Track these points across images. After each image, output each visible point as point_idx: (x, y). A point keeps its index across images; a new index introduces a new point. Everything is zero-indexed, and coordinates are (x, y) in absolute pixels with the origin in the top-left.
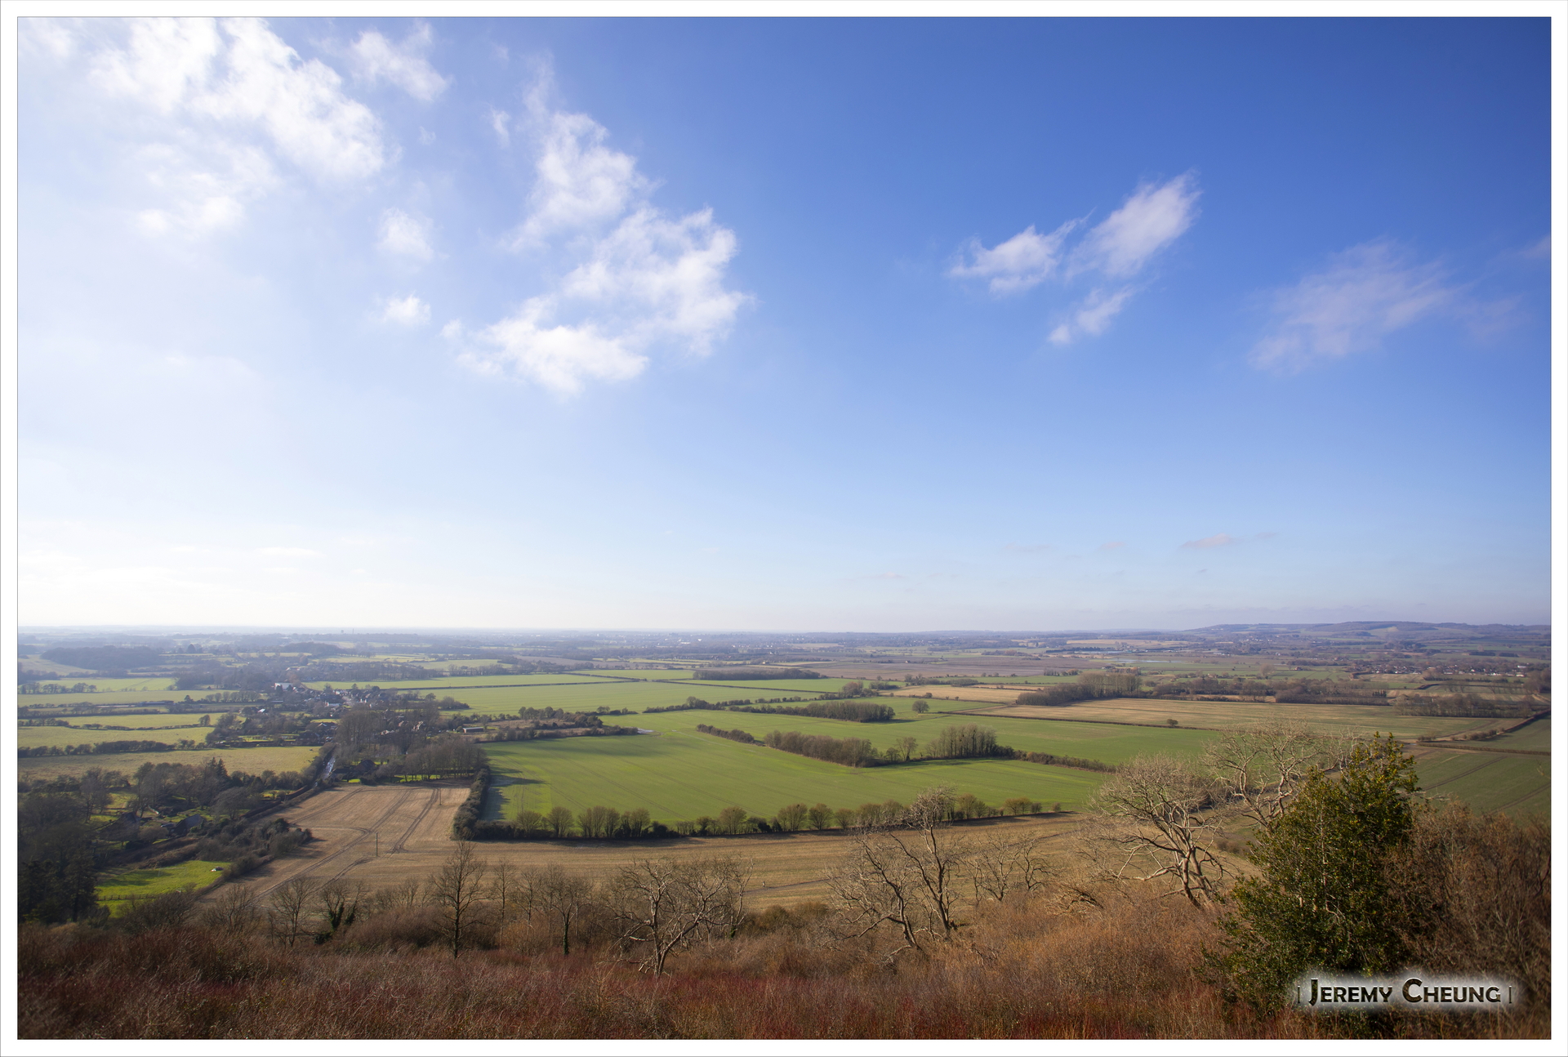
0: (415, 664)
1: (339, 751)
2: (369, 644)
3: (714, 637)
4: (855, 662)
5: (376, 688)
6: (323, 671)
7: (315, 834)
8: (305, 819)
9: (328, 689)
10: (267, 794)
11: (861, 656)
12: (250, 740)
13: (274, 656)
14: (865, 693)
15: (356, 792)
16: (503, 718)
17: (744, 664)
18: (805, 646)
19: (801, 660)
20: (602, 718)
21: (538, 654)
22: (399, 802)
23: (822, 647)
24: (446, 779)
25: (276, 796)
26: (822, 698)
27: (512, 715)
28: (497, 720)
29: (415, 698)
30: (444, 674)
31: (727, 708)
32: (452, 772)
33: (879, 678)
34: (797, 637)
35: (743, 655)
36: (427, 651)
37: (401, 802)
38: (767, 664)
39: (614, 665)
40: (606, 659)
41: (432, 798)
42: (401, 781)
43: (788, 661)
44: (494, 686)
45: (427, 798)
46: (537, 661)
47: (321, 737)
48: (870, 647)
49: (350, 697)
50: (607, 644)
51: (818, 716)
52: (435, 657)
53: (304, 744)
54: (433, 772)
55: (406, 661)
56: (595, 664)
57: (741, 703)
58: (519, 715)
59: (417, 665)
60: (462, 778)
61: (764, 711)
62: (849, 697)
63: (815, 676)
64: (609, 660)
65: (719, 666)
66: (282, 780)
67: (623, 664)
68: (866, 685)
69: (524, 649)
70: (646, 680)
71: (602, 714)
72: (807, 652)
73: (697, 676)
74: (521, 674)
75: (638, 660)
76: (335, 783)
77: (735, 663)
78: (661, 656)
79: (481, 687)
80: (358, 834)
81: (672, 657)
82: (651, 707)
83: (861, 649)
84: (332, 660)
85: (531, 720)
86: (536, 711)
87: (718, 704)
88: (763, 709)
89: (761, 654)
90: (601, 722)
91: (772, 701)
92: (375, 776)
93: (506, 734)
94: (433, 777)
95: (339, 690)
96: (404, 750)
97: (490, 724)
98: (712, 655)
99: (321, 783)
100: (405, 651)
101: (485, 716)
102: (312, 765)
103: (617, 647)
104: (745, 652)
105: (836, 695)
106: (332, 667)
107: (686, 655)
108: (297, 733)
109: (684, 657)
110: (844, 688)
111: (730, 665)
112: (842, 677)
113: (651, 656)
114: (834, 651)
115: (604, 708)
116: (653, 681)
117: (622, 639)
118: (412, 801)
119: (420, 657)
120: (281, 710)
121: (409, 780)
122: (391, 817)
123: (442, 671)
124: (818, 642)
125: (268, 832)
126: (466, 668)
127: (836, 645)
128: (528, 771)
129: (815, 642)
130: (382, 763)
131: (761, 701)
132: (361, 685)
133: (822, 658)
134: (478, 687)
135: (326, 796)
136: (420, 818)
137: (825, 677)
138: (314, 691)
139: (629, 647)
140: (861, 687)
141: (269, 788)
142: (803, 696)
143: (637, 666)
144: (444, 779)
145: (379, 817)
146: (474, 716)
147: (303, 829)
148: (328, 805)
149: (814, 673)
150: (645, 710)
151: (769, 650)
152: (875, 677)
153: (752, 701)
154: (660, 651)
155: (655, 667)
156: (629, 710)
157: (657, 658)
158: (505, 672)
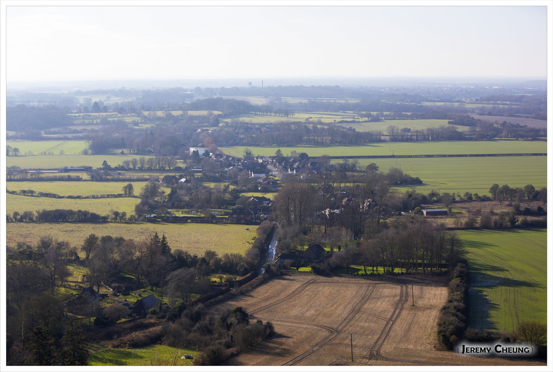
0: (344, 125)
1: (280, 231)
2: (284, 99)
5: (304, 156)
6: (238, 133)
7: (278, 329)
8: (261, 310)
9: (249, 155)
10: (215, 279)
12: (179, 214)
13: (182, 115)
15: (309, 283)
16: (469, 198)
21: (500, 113)
22: (363, 299)
24: (414, 274)
25: (223, 280)
27: (481, 195)
28: (462, 201)
29: (352, 169)
30: (383, 138)
32: (420, 265)
36: (354, 108)
37: (365, 299)
41: (401, 296)
42: (360, 273)
44: (450, 156)
45: (395, 296)
46: (501, 122)
47: (255, 214)
49: (275, 166)
52: (368, 116)
53: (238, 222)
54: (397, 265)
55: (332, 121)
58: (490, 195)
59: (347, 126)
60: (433, 274)
66: (225, 263)
69: (480, 106)
74: (482, 140)
76: (284, 271)
79: (432, 156)
80: (324, 333)
84: (246, 119)
85: (507, 203)
86: (512, 190)
92: (329, 265)
93: (479, 219)
94: (397, 270)
95: (262, 157)
96: (357, 233)
97: (454, 205)
99: (268, 270)
100: (328, 108)
101: (447, 195)
102: (254, 247)
106: (248, 128)
108: (226, 208)
118: (378, 298)
119: (349, 116)
120: (202, 180)
121: (369, 273)
122: (357, 316)
123: (380, 134)
125: (229, 322)
126: (409, 130)
128: (516, 270)
130: (332, 249)
132: (286, 152)
134: (428, 156)
135: (277, 285)
136: (392, 320)
138: (233, 158)
141: (215, 271)
144: (410, 274)
145: (344, 315)
146: (433, 194)
147: (264, 322)
148: (283, 296)
158: (460, 137)
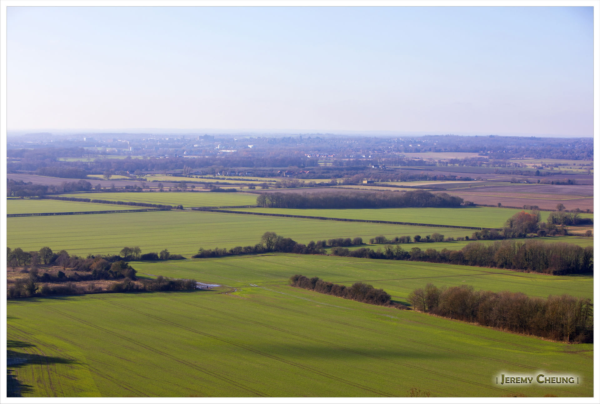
3: (273, 141)
4: (513, 181)
11: (521, 173)
14: (546, 230)
17: (333, 184)
18: (425, 156)
19: (425, 178)
20: (132, 265)
23: (454, 158)
26: (478, 237)
31: (329, 251)
33: (561, 208)
34: (410, 142)
35: (328, 170)
38: (370, 183)
39: (124, 185)
40: (109, 175)
43: (404, 179)
48: (531, 160)
50: (104, 153)
51: (481, 264)
56: (94, 183)
57: (348, 243)
61: (390, 256)
62: (521, 236)
63: (455, 203)
64: (113, 177)
65: (293, 186)
67: (138, 184)
68: (545, 218)
70: (181, 208)
71: (131, 259)
72: (431, 166)
73: (264, 202)
75: (161, 178)
77: (318, 181)
78: (195, 170)
81: (214, 173)
82: (206, 248)
83: (518, 162)
87: (312, 244)
88: (389, 252)
89: (357, 169)
90: (134, 272)
91: (397, 241)
98: (278, 170)
103: (122, 158)
104: (329, 165)
105: (501, 233)
107: (236, 169)
109: (233, 173)
110: (511, 222)
111: (311, 186)
112: (500, 205)
113: (178, 171)
114: (474, 165)
115: (131, 250)
116: (194, 209)
117: (126, 146)
124: (446, 151)
127: (476, 155)
129: (439, 151)
131: (380, 240)
133: (459, 175)
137: (471, 205)
139: (140, 157)
140: (537, 220)
142: (447, 234)
143: (161, 187)
149: (453, 198)
150: (196, 252)
151: (369, 162)
152: (554, 206)
153: (366, 240)
154: (192, 164)
155: (189, 188)
156: (172, 252)
157: (190, 175)
